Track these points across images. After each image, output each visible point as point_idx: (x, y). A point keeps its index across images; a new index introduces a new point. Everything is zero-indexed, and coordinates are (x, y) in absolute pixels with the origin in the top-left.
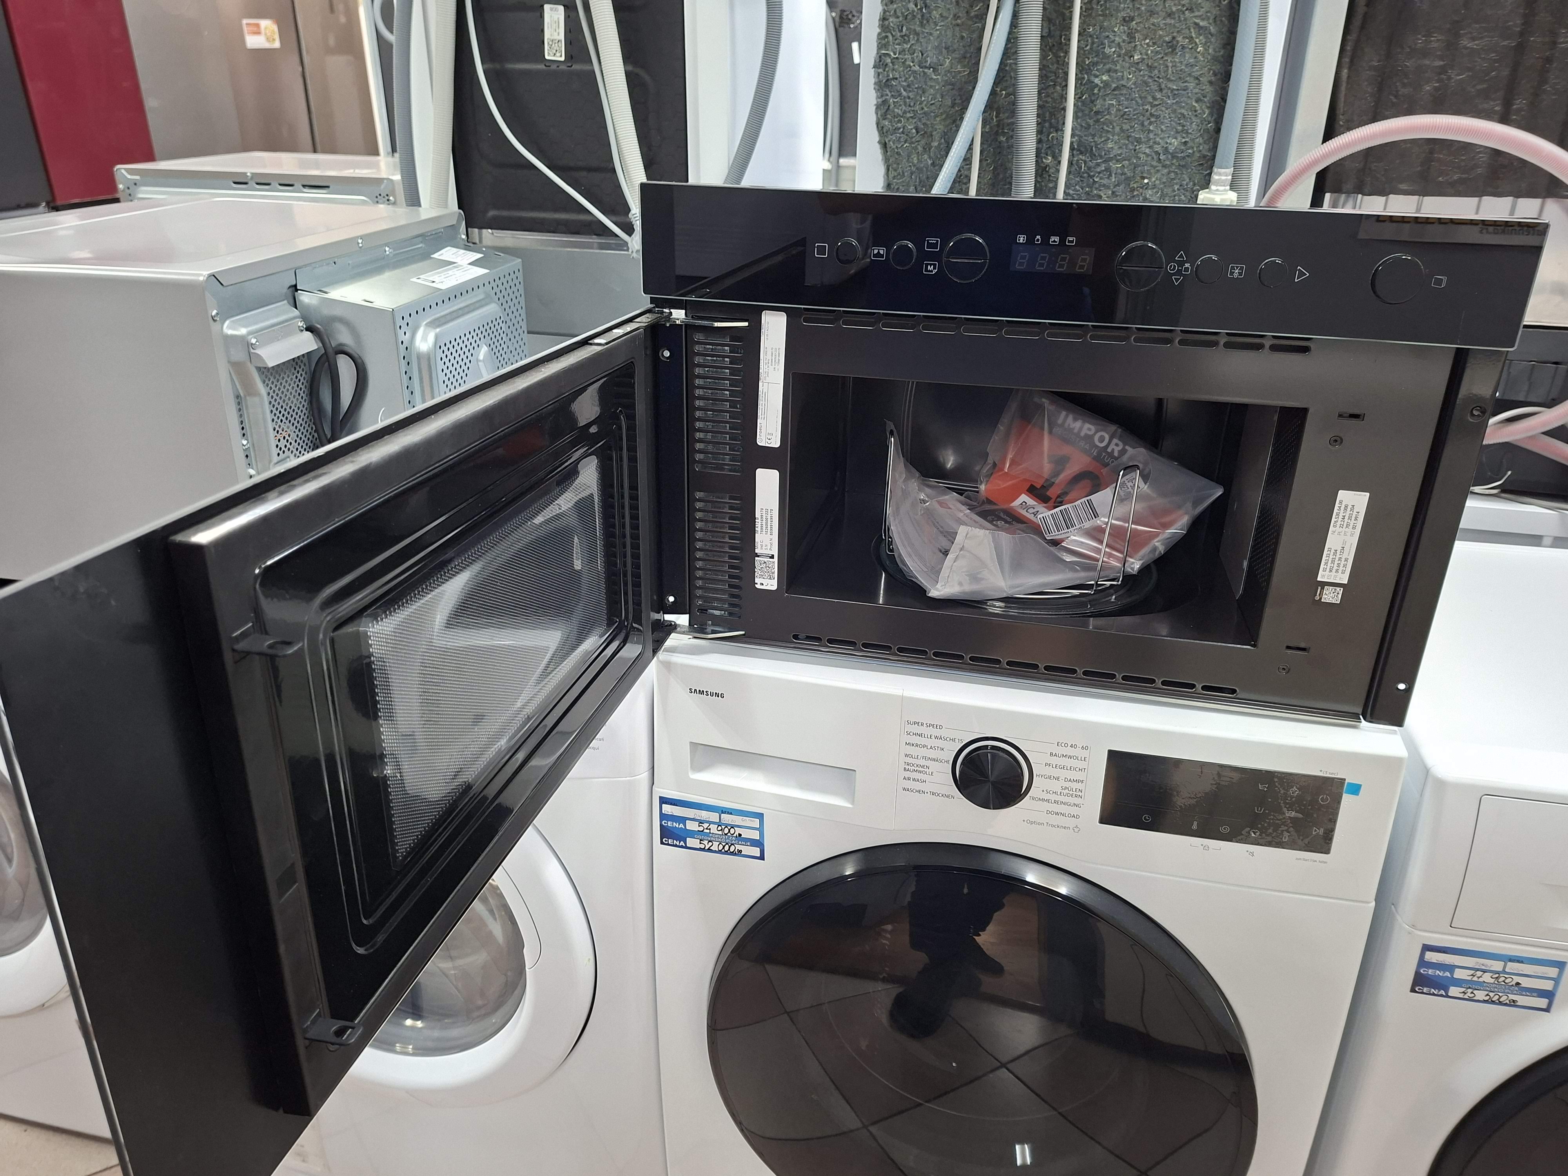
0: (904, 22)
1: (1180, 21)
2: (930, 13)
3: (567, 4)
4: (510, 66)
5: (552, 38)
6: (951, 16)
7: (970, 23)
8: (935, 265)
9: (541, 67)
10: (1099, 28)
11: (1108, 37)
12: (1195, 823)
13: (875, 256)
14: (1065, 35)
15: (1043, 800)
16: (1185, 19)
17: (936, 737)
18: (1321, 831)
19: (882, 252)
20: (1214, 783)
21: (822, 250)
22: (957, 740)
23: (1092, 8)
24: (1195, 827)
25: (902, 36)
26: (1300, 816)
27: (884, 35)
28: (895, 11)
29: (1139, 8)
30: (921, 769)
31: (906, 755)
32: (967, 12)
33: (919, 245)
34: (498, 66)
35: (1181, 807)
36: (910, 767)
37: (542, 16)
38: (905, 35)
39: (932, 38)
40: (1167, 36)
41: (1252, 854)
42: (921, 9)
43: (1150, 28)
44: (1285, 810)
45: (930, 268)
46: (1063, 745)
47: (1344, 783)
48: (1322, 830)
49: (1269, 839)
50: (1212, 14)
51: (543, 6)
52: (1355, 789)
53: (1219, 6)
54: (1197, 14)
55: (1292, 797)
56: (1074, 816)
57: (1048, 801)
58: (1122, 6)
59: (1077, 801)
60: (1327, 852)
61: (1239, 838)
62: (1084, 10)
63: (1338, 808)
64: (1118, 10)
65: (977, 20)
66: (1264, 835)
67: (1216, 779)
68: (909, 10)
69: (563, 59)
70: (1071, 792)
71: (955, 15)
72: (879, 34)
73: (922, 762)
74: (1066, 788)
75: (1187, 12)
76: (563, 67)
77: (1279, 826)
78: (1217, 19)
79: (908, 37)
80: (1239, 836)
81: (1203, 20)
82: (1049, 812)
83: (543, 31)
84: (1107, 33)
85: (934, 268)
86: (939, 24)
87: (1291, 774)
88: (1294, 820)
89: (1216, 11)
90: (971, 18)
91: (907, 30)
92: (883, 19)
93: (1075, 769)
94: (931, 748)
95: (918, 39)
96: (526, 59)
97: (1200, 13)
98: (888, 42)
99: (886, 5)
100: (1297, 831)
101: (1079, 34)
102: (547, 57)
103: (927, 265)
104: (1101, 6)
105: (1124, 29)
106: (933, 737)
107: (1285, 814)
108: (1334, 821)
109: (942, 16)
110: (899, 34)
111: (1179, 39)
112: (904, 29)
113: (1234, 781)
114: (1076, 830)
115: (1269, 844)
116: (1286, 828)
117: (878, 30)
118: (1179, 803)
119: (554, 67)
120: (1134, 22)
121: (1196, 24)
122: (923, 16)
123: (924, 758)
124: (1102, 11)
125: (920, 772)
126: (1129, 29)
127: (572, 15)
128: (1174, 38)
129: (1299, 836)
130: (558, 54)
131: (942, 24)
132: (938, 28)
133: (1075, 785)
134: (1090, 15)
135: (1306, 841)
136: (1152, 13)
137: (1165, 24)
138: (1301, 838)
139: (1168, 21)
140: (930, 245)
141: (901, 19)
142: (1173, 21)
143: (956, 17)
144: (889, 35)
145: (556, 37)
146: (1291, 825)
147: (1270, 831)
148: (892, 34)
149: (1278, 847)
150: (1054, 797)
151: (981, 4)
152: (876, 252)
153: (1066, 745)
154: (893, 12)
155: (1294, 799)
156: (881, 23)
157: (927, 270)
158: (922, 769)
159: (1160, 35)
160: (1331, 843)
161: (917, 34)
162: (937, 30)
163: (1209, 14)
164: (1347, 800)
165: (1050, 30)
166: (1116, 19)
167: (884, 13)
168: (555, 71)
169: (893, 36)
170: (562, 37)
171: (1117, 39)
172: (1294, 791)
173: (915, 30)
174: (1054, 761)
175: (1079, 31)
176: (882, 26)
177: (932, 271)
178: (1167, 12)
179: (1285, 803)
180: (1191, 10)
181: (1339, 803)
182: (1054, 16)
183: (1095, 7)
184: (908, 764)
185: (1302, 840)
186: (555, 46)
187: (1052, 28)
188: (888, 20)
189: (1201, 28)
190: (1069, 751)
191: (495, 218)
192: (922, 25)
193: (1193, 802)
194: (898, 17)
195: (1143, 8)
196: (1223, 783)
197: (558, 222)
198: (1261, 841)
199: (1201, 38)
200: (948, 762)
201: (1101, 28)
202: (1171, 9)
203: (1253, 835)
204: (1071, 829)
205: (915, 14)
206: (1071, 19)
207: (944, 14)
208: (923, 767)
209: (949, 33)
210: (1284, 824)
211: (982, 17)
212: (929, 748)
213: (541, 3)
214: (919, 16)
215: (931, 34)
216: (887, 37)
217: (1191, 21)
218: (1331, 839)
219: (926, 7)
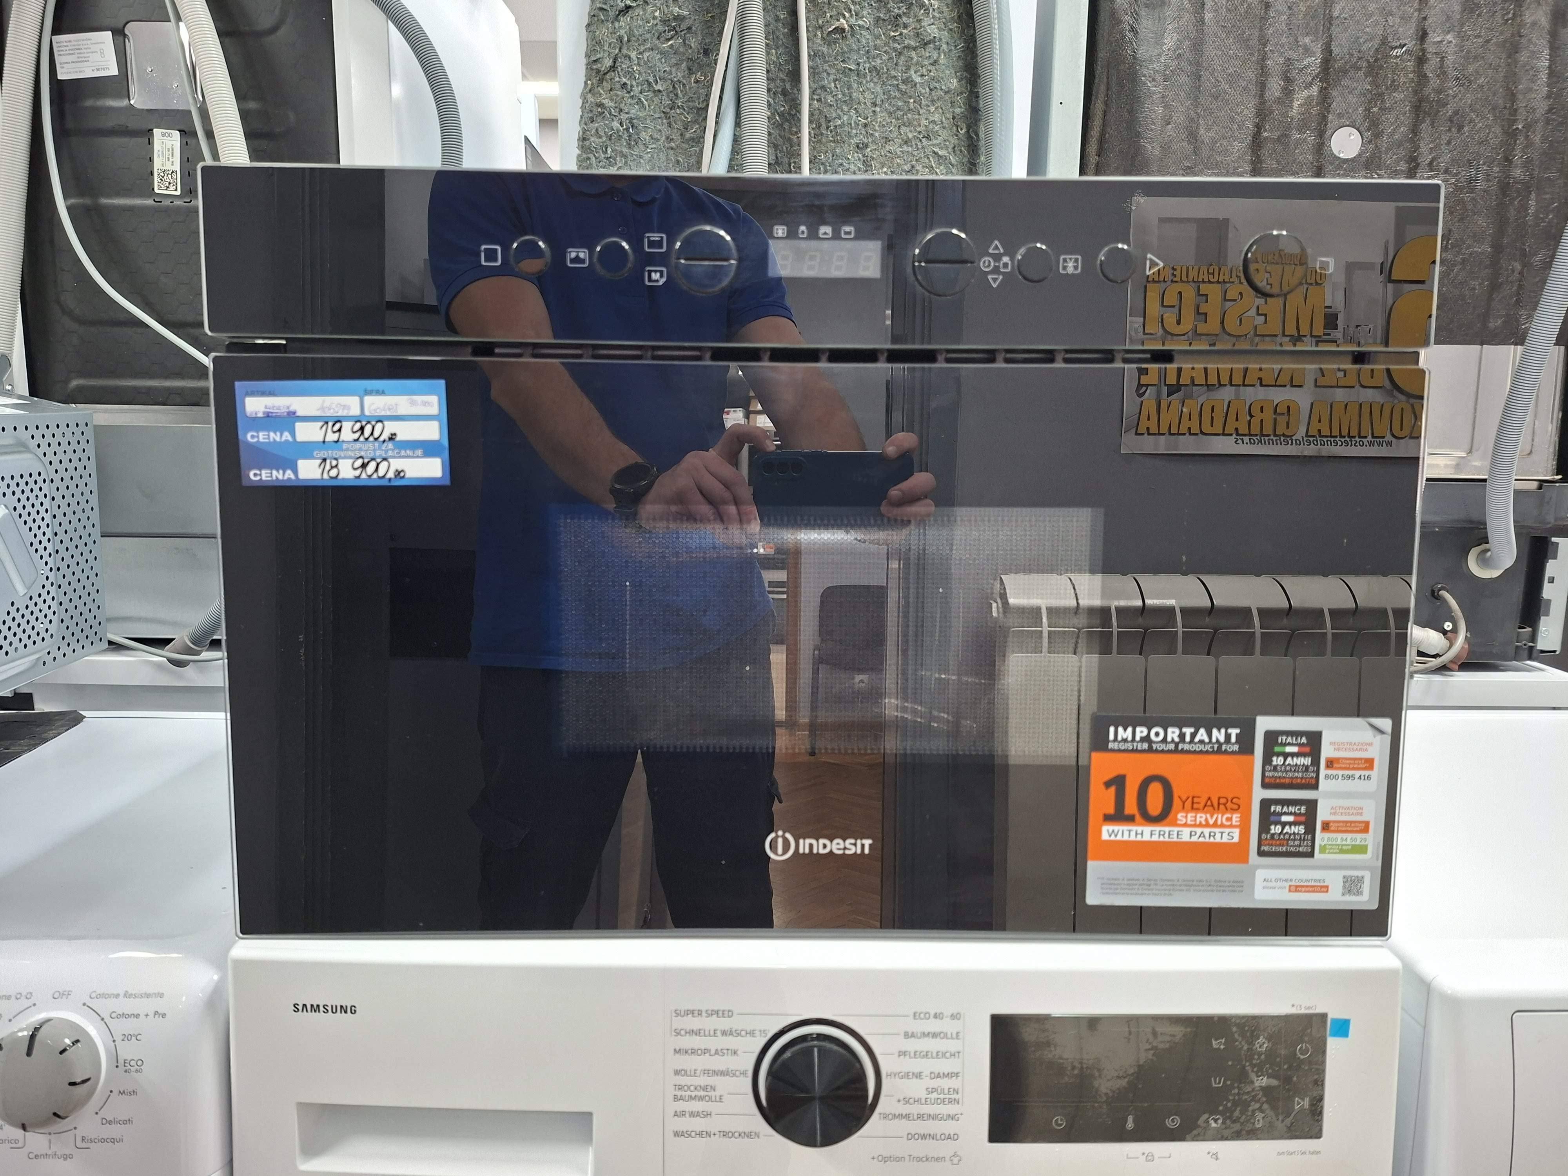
0: (608, 142)
1: (918, 149)
2: (638, 134)
3: (182, 128)
4: (104, 201)
5: (164, 168)
6: (664, 138)
7: (685, 146)
8: (661, 272)
9: (150, 202)
10: (831, 155)
11: (841, 164)
12: (1130, 1119)
13: (573, 261)
14: (795, 162)
15: (900, 1116)
16: (923, 147)
17: (724, 1033)
18: (1306, 1103)
19: (582, 255)
20: (1150, 1047)
21: (491, 255)
22: (757, 1033)
23: (822, 134)
24: (1130, 1125)
25: (607, 158)
26: (1274, 1082)
27: (585, 156)
28: (597, 130)
29: (872, 134)
30: (702, 1093)
31: (677, 1073)
32: (681, 135)
33: (636, 244)
34: (88, 201)
35: (1106, 1094)
36: (683, 1093)
37: (150, 142)
38: (610, 158)
39: (642, 161)
40: (906, 164)
41: (1215, 1156)
42: (627, 129)
43: (886, 156)
44: (1253, 1076)
45: (655, 276)
46: (922, 1016)
47: (1325, 1022)
48: (1307, 1100)
49: (1237, 1127)
50: (950, 142)
51: (152, 130)
52: (1342, 1028)
53: (957, 135)
54: (935, 142)
55: (1260, 1054)
56: (949, 1137)
57: (907, 1116)
58: (854, 131)
59: (951, 1109)
60: (1318, 1135)
61: (1195, 1132)
62: (813, 135)
63: (1323, 1063)
64: (850, 136)
65: (694, 144)
66: (1228, 1121)
67: (1151, 1040)
68: (613, 130)
69: (178, 193)
70: (942, 1096)
71: (667, 138)
72: (579, 156)
73: (702, 1081)
74: (934, 1090)
75: (924, 139)
76: (178, 203)
77: (1246, 1104)
78: (956, 148)
79: (615, 159)
80: (1195, 1129)
81: (941, 148)
82: (911, 1137)
83: (151, 160)
84: (840, 161)
85: (661, 276)
86: (650, 146)
87: (1254, 1018)
88: (1266, 1090)
89: (954, 140)
90: (687, 141)
91: (613, 151)
92: (583, 139)
93: (944, 1054)
94: (717, 1052)
95: (626, 163)
96: (128, 192)
97: (938, 142)
98: (591, 164)
99: (586, 124)
100: (1274, 1108)
101: (810, 162)
102: (156, 191)
103: (650, 272)
104: (831, 132)
105: (858, 156)
106: (719, 1033)
107: (1252, 1082)
108: (1319, 1083)
109: (652, 139)
110: (603, 155)
111: (918, 168)
112: (609, 150)
113: (1177, 1039)
114: (956, 1160)
115: (1237, 1136)
116: (1257, 1106)
117: (578, 152)
118: (1103, 1090)
119: (166, 202)
120: (869, 149)
121: (934, 152)
122: (630, 136)
123: (707, 1072)
124: (832, 137)
125: (701, 1098)
126: (864, 156)
127: (191, 141)
128: (913, 167)
129: (1277, 1115)
130: (172, 188)
131: (654, 146)
132: (649, 150)
133: (946, 1083)
134: (820, 141)
135: (1288, 1121)
136: (887, 140)
137: (902, 152)
138: (1281, 1118)
139: (905, 148)
140: (652, 244)
141: (604, 139)
142: (910, 149)
143: (669, 139)
144: (591, 156)
145: (169, 167)
146: (1264, 1099)
147: (1237, 1113)
148: (594, 155)
149: (1251, 1139)
150: (915, 1109)
151: (697, 126)
152: (573, 255)
153: (927, 1016)
154: (594, 131)
155: (1263, 1057)
156: (581, 143)
157: (650, 280)
158: (705, 1093)
159: (898, 164)
160: (1322, 1119)
161: (625, 156)
162: (648, 153)
163: (948, 143)
164: (1333, 1044)
165: (777, 157)
166: (849, 146)
167: (584, 133)
168: (166, 210)
169: (596, 158)
170: (177, 167)
171: (852, 166)
172: (1262, 1044)
173: (621, 152)
174: (912, 1045)
175: (810, 158)
176: (583, 147)
177: (657, 281)
178: (902, 140)
179: (1253, 1066)
180: (928, 138)
181: (1324, 1052)
182: (780, 141)
183: (824, 132)
184: (681, 1087)
185: (1283, 1121)
186: (168, 178)
187: (779, 155)
188: (588, 139)
189: (940, 157)
190: (933, 1026)
191: (80, 389)
192: (629, 146)
193: (1124, 1083)
194: (600, 137)
195: (877, 134)
196: (1161, 1046)
197: (171, 391)
198: (1226, 1133)
199: (942, 168)
200: (744, 1073)
201: (833, 156)
202: (906, 135)
203: (1213, 1125)
204: (947, 1159)
205: (620, 134)
206: (799, 145)
207: (655, 136)
208: (704, 1089)
209: (662, 156)
210: (1254, 1099)
211: (699, 140)
212: (713, 1052)
213: (150, 128)
214: (626, 136)
215: (641, 157)
216: (589, 159)
217: (929, 150)
218: (1321, 1113)
219: (632, 126)
